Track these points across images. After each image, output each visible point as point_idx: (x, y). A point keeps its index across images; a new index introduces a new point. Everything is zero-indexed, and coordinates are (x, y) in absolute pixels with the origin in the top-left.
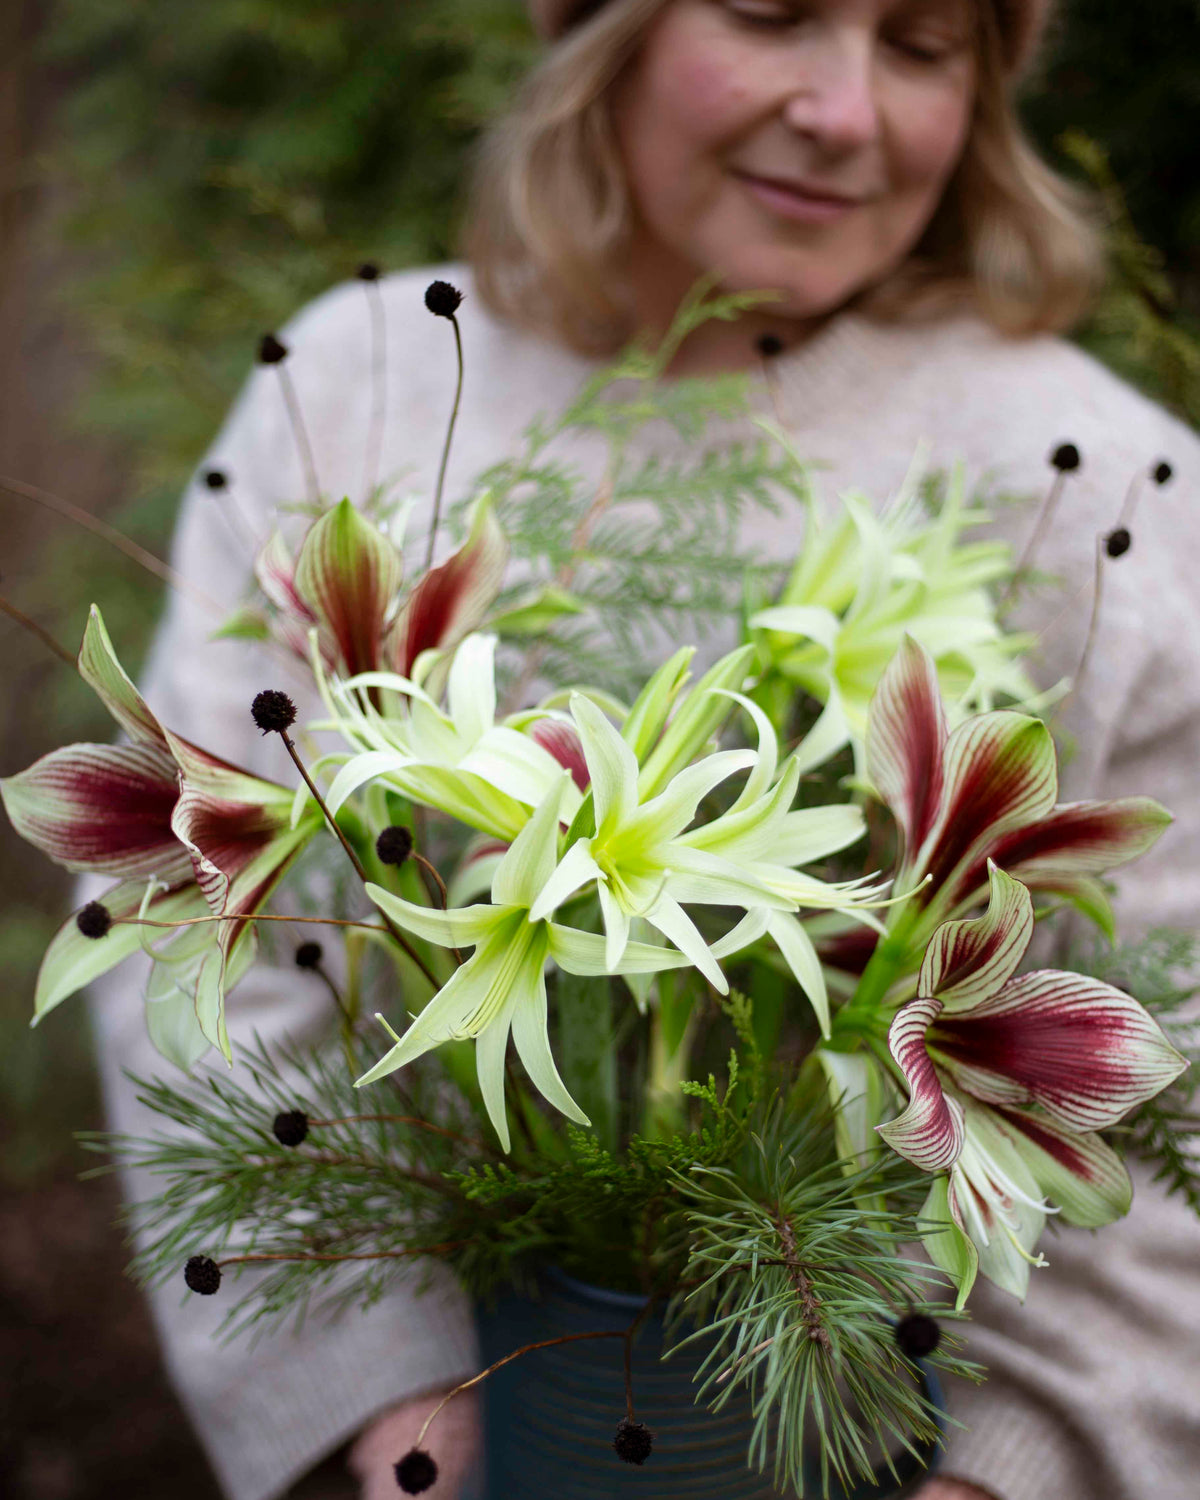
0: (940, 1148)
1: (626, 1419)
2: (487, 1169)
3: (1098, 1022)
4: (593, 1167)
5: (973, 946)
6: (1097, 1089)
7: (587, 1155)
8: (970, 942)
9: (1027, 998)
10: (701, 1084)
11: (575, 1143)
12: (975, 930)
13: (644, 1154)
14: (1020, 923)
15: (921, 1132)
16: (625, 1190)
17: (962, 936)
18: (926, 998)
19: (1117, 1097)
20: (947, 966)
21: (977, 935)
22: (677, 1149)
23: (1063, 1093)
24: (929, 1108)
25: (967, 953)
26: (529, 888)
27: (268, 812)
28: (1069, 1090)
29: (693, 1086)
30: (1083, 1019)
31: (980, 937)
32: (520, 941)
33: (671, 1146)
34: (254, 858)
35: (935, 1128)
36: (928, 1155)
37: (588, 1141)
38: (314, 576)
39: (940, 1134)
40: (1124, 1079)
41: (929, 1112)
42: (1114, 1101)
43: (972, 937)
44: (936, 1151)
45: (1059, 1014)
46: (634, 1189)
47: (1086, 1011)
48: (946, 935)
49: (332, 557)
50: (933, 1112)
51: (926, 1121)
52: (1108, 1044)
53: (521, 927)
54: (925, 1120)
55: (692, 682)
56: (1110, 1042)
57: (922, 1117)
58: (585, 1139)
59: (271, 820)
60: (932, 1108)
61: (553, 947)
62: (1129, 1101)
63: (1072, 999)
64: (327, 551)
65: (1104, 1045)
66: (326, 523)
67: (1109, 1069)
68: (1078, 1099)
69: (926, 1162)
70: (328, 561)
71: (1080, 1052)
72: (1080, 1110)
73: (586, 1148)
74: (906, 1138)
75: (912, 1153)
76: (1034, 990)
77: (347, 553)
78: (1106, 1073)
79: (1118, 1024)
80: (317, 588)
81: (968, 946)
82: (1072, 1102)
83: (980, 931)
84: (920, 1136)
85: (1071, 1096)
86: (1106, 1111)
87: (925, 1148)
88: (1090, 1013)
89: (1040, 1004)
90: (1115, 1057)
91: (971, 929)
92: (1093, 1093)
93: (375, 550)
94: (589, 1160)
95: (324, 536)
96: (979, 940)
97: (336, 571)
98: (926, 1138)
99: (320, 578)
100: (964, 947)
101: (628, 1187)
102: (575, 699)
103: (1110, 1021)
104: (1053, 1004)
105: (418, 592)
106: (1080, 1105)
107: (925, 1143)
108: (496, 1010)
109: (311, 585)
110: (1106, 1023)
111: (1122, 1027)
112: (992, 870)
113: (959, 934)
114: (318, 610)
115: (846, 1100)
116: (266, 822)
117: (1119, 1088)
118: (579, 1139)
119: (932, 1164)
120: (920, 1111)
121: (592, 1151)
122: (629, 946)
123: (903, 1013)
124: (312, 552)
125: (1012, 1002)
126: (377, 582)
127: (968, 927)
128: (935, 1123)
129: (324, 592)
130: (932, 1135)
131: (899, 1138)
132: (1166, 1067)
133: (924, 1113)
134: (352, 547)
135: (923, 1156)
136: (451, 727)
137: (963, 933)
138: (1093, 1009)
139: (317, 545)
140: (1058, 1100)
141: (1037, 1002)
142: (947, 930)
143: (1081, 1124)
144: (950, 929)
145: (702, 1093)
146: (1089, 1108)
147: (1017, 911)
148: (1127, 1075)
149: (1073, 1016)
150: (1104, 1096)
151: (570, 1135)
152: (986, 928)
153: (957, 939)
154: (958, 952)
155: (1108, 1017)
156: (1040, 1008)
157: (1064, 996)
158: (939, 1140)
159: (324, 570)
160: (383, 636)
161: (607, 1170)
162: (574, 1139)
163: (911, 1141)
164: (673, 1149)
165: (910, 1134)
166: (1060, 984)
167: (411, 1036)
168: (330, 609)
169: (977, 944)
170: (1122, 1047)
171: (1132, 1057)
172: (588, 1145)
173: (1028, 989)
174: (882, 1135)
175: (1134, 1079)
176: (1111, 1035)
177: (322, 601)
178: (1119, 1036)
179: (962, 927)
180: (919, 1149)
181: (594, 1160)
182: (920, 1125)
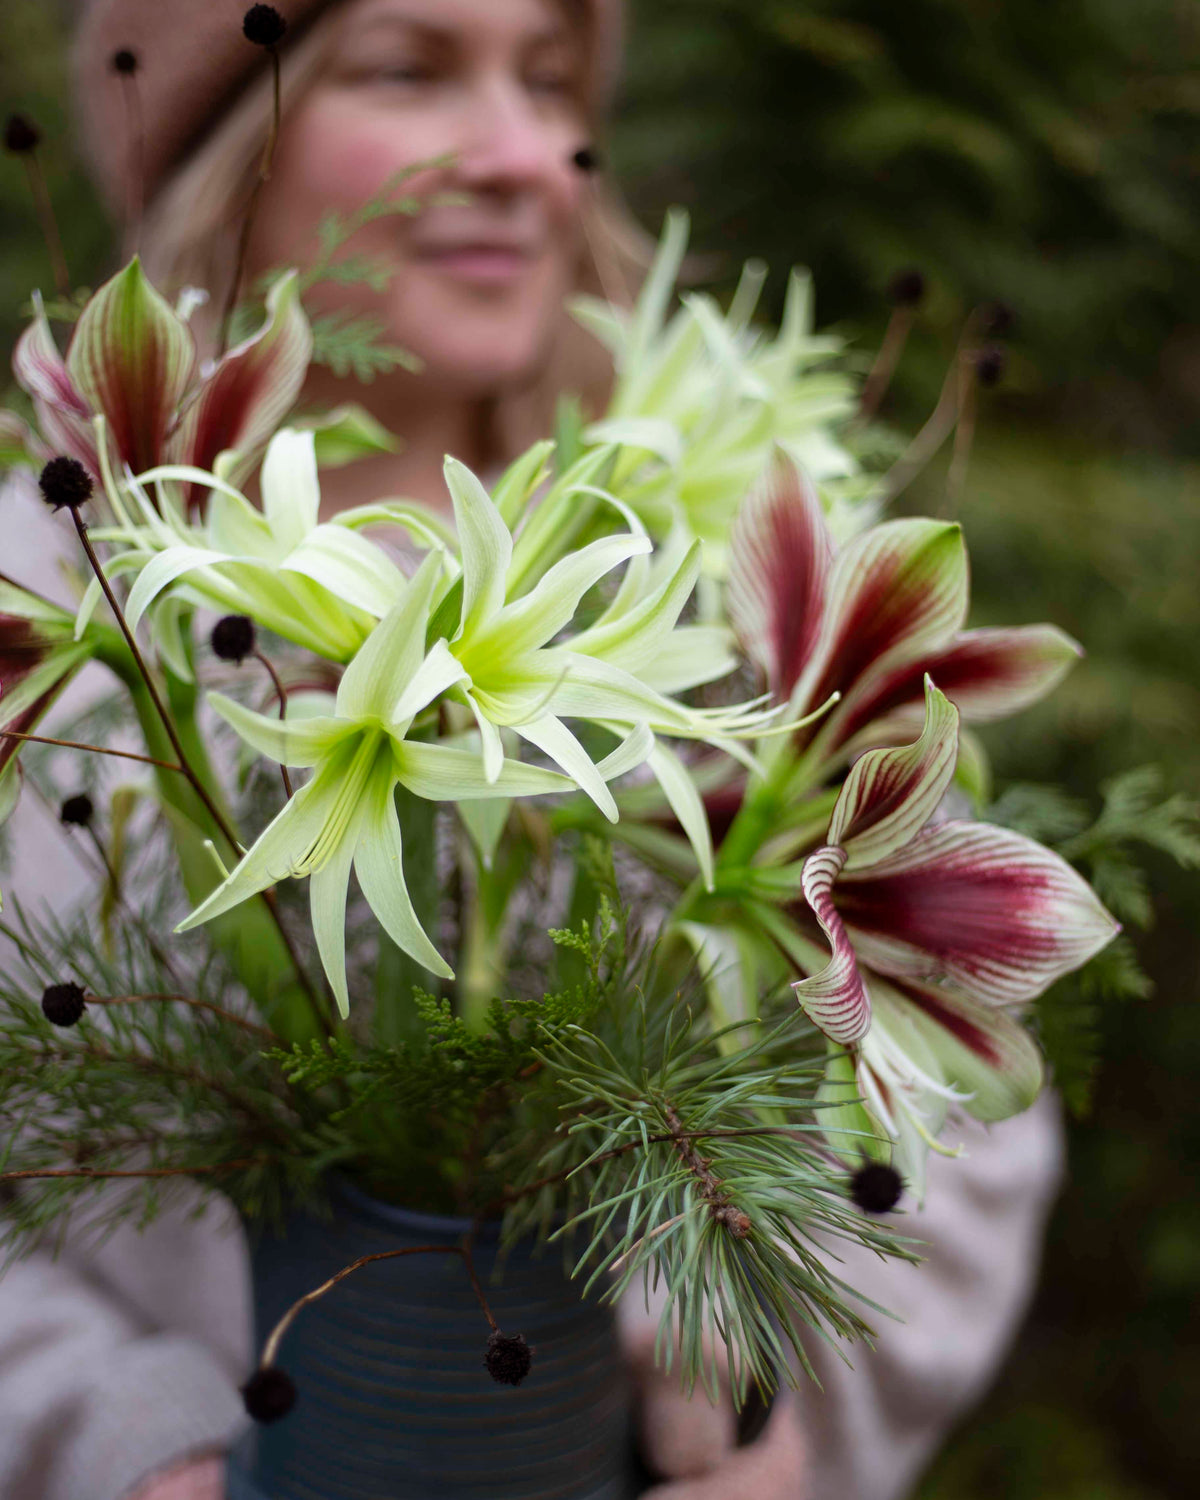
0: (855, 1016)
1: (497, 1332)
2: (315, 1044)
3: (1018, 881)
4: (446, 1037)
5: (894, 782)
6: (1018, 956)
7: (437, 1023)
8: (892, 777)
9: (936, 853)
10: (574, 932)
11: (422, 1009)
12: (902, 761)
13: (504, 1020)
14: (941, 760)
15: (838, 994)
16: (478, 1067)
17: (884, 770)
18: (833, 846)
19: (1039, 965)
20: (862, 807)
21: (902, 768)
22: (549, 1009)
23: (979, 961)
24: (847, 967)
25: (885, 791)
26: (382, 695)
27: (36, 628)
28: (986, 956)
29: (564, 935)
30: (1002, 878)
31: (904, 771)
32: (360, 764)
33: (541, 1006)
34: (20, 680)
35: (852, 991)
36: (842, 1023)
37: (439, 1006)
38: (92, 359)
39: (856, 999)
40: (1048, 945)
41: (847, 972)
42: (1036, 970)
43: (895, 772)
44: (851, 1019)
45: (974, 871)
46: (489, 1065)
47: (1004, 868)
48: (866, 769)
49: (114, 337)
50: (851, 972)
51: (844, 981)
52: (1030, 905)
53: (359, 751)
54: (842, 980)
55: (551, 481)
56: (1033, 903)
57: (841, 975)
58: (435, 1004)
59: (39, 637)
60: (850, 968)
61: (402, 769)
62: (1051, 970)
63: (987, 854)
64: (109, 327)
65: (1026, 906)
66: (109, 294)
67: (1032, 934)
68: (995, 967)
69: (839, 1032)
70: (109, 339)
71: (1000, 913)
72: (998, 980)
73: (436, 1014)
74: (822, 1000)
75: (826, 1019)
76: (945, 843)
77: (131, 332)
78: (1028, 937)
79: (1040, 882)
80: (95, 373)
81: (889, 782)
82: (989, 971)
83: (906, 763)
84: (836, 999)
85: (989, 964)
86: (1027, 982)
87: (840, 1014)
88: (1009, 871)
89: (952, 860)
90: (1038, 919)
91: (896, 761)
92: (1013, 961)
93: (164, 330)
94: (440, 1029)
95: (106, 309)
96: (903, 774)
97: (118, 353)
98: (842, 1003)
99: (99, 360)
100: (884, 783)
101: (482, 1062)
102: (448, 464)
103: (1032, 879)
104: (965, 860)
105: (210, 385)
106: (998, 975)
107: (841, 1009)
108: (334, 846)
109: (87, 369)
110: (1027, 881)
111: (1045, 887)
112: (930, 687)
113: (880, 767)
114: (94, 401)
115: (718, 970)
116: (33, 638)
117: (1042, 954)
118: (428, 1004)
119: (845, 1035)
120: (840, 969)
121: (443, 1017)
122: (505, 766)
123: (812, 859)
124: (91, 328)
125: (921, 859)
126: (164, 368)
127: (893, 757)
128: (851, 986)
129: (103, 378)
130: (848, 1000)
131: (815, 1000)
132: (1093, 931)
133: (843, 971)
134: (138, 325)
135: (837, 1024)
136: (266, 529)
137: (887, 765)
138: (1012, 866)
139: (97, 320)
140: (972, 969)
141: (949, 857)
142: (868, 762)
143: (998, 997)
144: (872, 759)
145: (575, 942)
146: (1007, 978)
147: (941, 745)
148: (1051, 940)
149: (990, 873)
150: (1026, 963)
151: (417, 1000)
152: (914, 759)
153: (878, 773)
154: (877, 789)
155: (1029, 875)
156: (953, 864)
157: (977, 851)
158: (855, 1006)
159: (104, 351)
160: (168, 436)
161: (460, 1041)
162: (421, 1004)
163: (826, 1005)
164: (543, 1009)
165: (827, 996)
166: (973, 837)
167: (242, 873)
168: (109, 401)
169: (899, 779)
170: (1046, 908)
171: (1056, 920)
172: (439, 1010)
173: (938, 842)
174: (798, 994)
175: (1059, 945)
176: (1033, 895)
177: (99, 389)
178: (1042, 896)
179: (886, 757)
180: (834, 1015)
181: (446, 1029)
182: (838, 985)
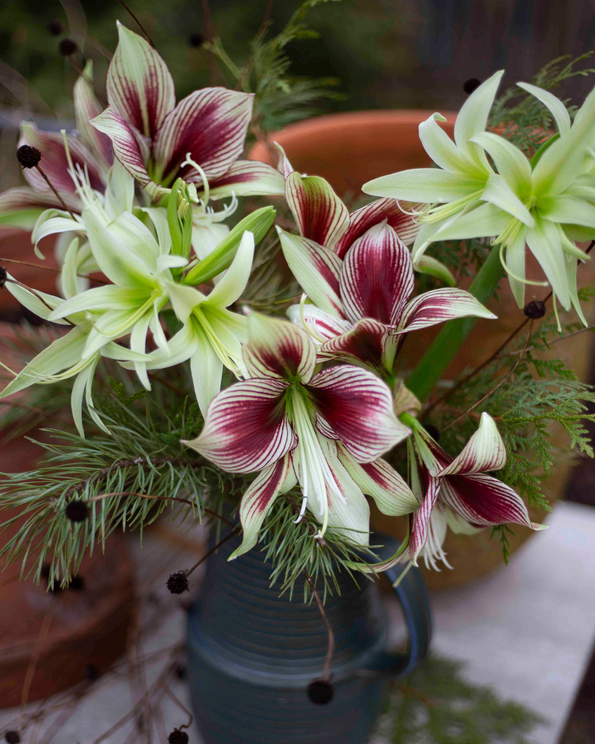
3: (366, 400)
6: (360, 440)
9: (337, 380)
19: (372, 446)
23: (347, 440)
30: (360, 397)
42: (371, 448)
45: (351, 392)
47: (363, 392)
52: (367, 414)
56: (369, 413)
62: (379, 449)
63: (358, 383)
67: (366, 429)
68: (354, 444)
72: (355, 451)
76: (339, 376)
78: (364, 431)
79: (376, 402)
86: (367, 453)
88: (364, 394)
89: (343, 385)
90: (369, 422)
92: (359, 442)
103: (373, 400)
104: (349, 385)
106: (355, 447)
110: (370, 401)
111: (377, 405)
117: (373, 441)
132: (396, 432)
138: (367, 392)
141: (341, 384)
146: (359, 450)
148: (375, 434)
149: (356, 394)
150: (366, 444)
155: (372, 397)
156: (343, 387)
157: (355, 381)
166: (353, 374)
170: (374, 417)
171: (378, 424)
173: (336, 375)
175: (379, 437)
176: (371, 408)
178: (374, 410)
